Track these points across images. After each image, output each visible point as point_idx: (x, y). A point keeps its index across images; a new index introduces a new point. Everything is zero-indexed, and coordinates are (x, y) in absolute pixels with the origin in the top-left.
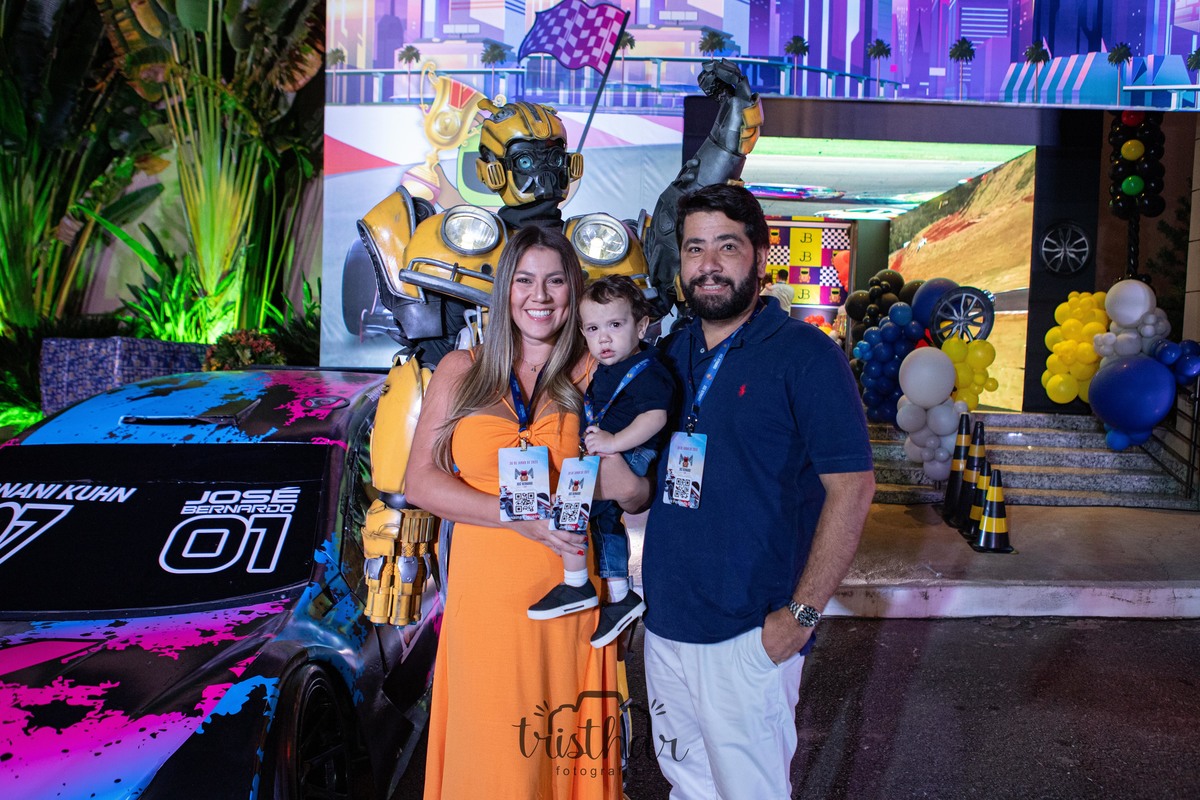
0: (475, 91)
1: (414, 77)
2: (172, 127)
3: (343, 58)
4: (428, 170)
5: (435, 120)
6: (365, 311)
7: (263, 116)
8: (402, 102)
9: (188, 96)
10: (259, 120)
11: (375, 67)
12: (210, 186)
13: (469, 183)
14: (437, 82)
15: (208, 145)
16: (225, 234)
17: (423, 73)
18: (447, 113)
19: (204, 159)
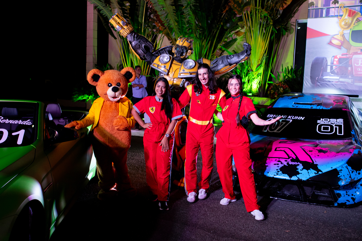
0: (357, 12)
1: (336, 9)
2: (244, 22)
3: (314, 4)
4: (340, 36)
5: (343, 21)
6: (317, 78)
7: (273, 18)
8: (332, 16)
9: (250, 13)
10: (272, 19)
11: (324, 7)
12: (255, 39)
13: (353, 40)
14: (344, 10)
15: (255, 27)
16: (259, 53)
17: (340, 7)
18: (347, 19)
19: (254, 31)
